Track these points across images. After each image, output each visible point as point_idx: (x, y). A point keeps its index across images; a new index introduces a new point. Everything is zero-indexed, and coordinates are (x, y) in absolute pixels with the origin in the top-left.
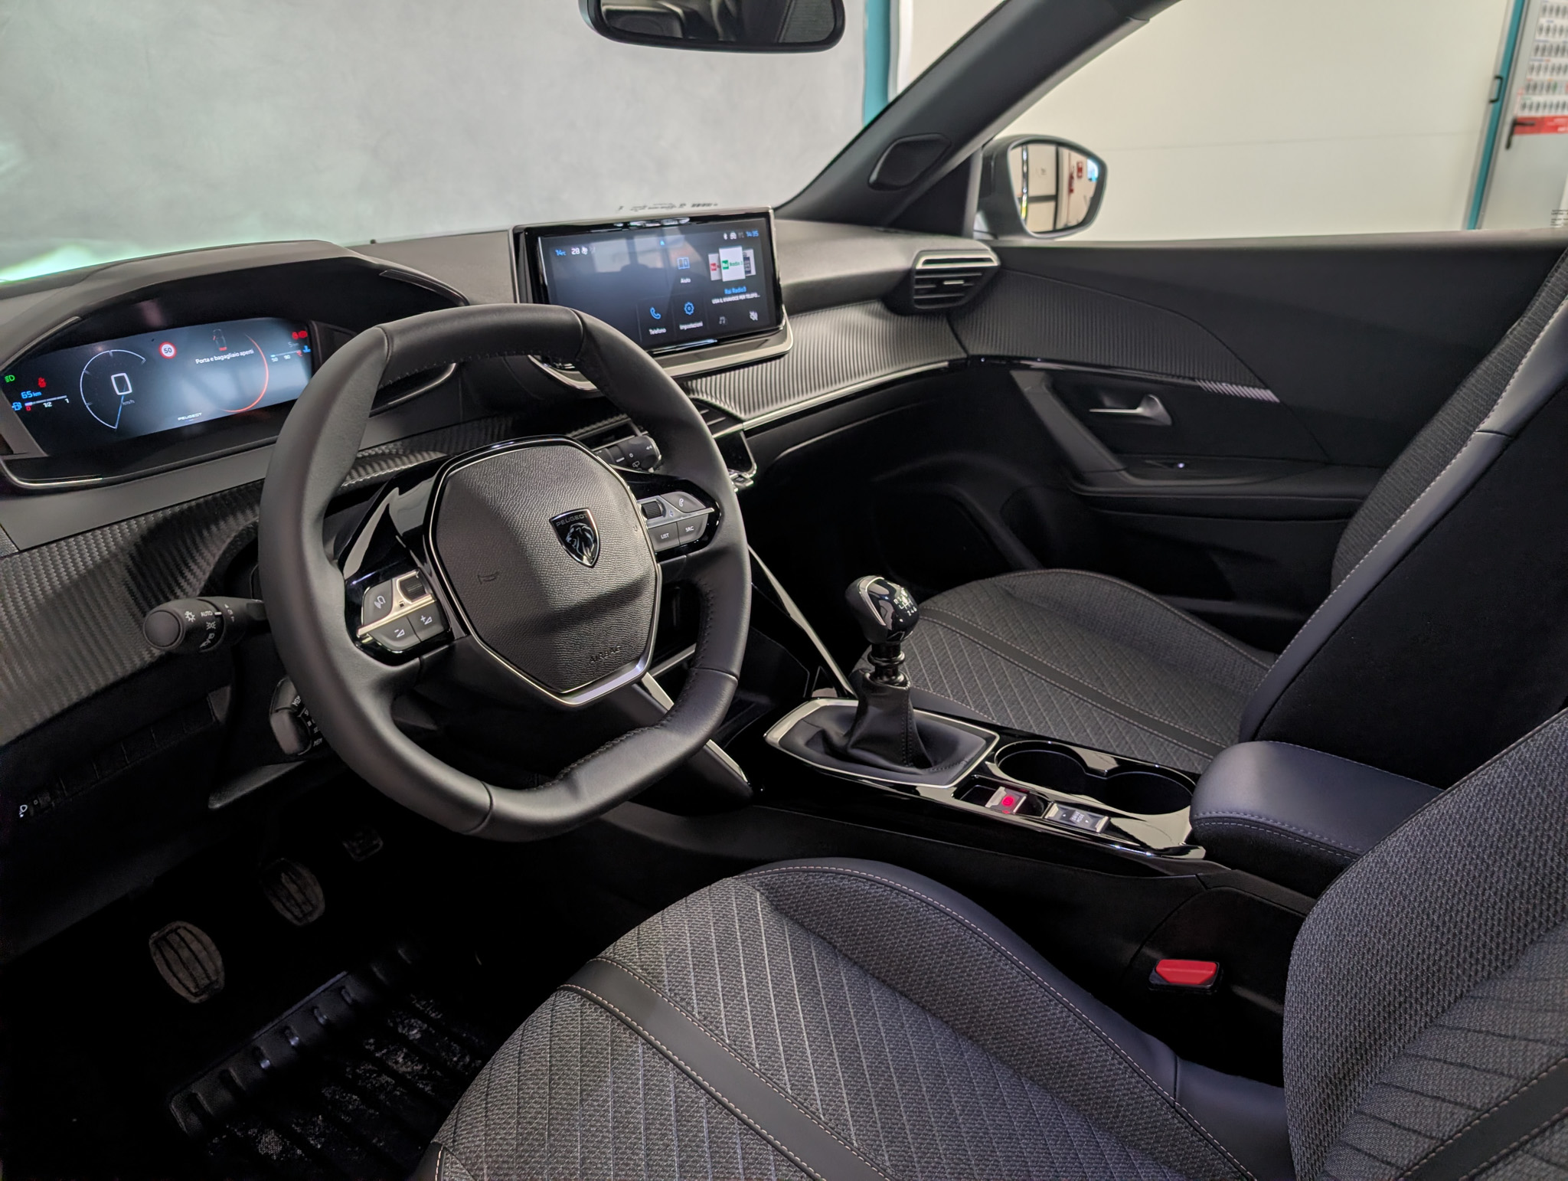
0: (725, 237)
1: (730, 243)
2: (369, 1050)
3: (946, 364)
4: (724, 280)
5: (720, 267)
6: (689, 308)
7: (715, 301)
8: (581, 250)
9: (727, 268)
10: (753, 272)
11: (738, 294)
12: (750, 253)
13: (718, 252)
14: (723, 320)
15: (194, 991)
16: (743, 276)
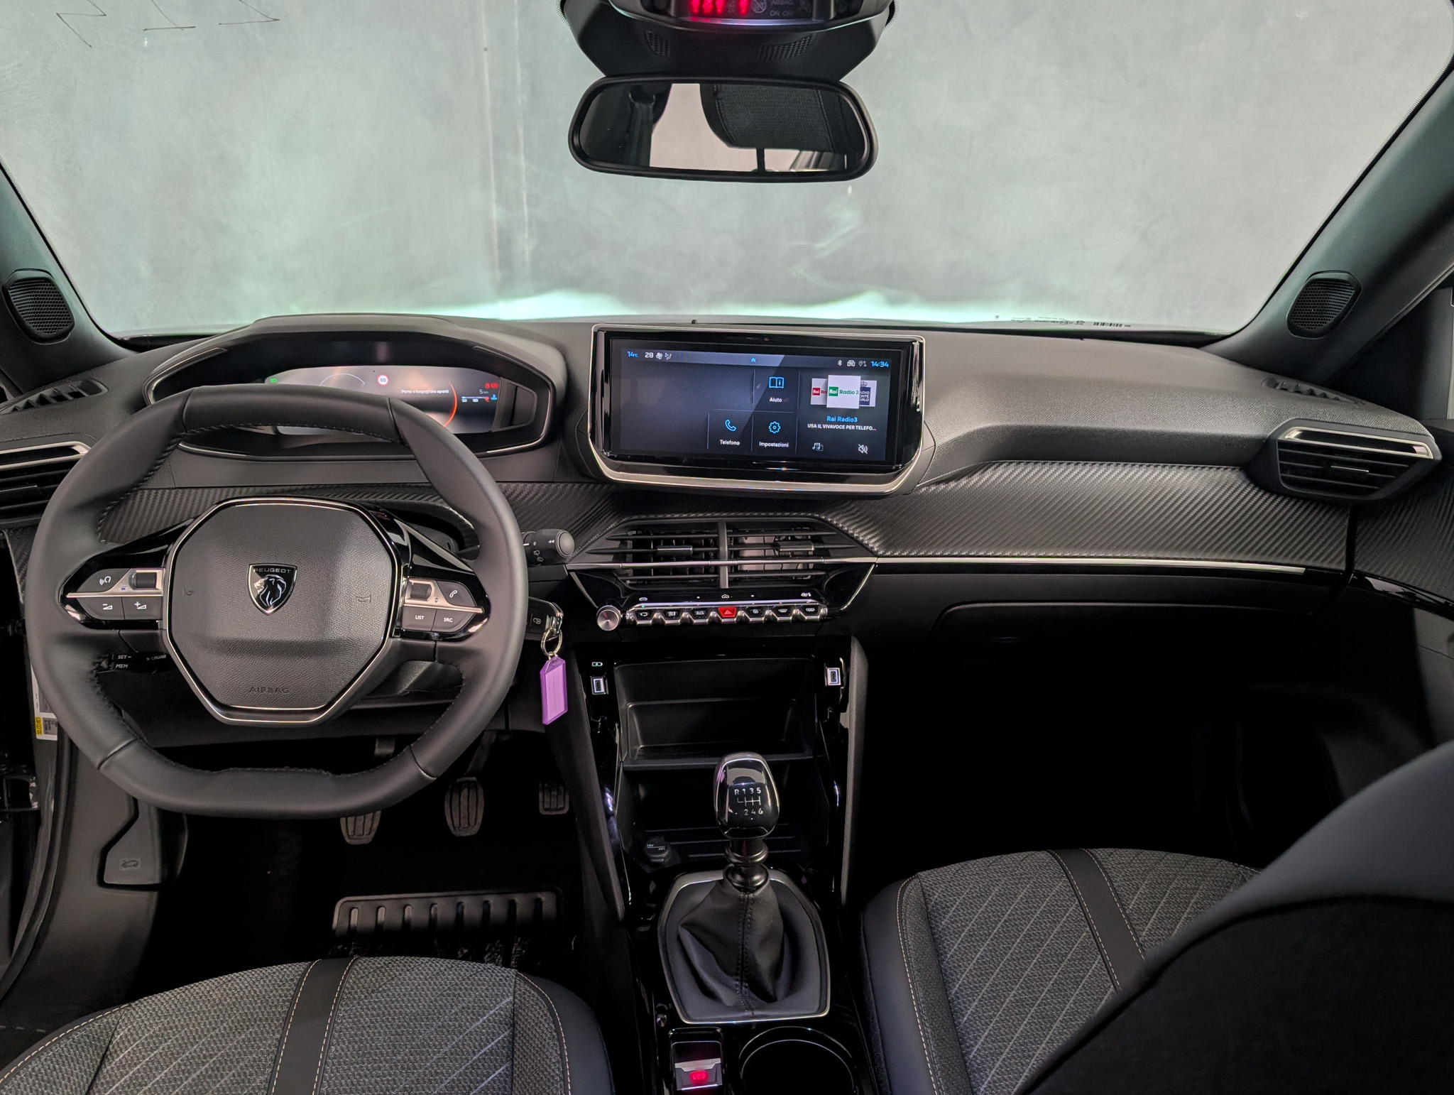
0: (840, 363)
1: (845, 371)
2: (458, 955)
3: (1302, 570)
4: (828, 407)
5: (826, 392)
6: (774, 427)
7: (811, 426)
8: (655, 355)
9: (836, 395)
10: (873, 404)
11: (845, 423)
12: (872, 384)
13: (827, 378)
14: (817, 446)
15: (350, 833)
16: (857, 406)
